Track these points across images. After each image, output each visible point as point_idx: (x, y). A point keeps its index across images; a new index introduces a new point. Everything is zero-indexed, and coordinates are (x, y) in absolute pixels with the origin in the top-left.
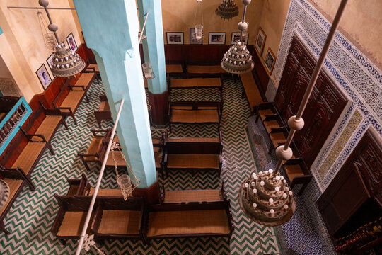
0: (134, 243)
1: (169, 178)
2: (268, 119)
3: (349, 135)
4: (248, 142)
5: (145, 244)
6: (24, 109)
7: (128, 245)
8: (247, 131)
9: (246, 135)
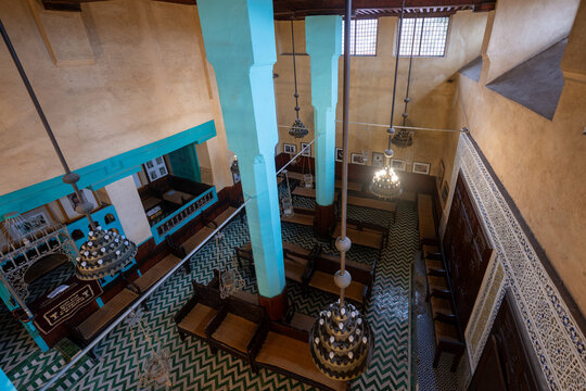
0: (244, 366)
1: (309, 299)
2: (430, 257)
3: (495, 295)
4: (410, 281)
5: (254, 372)
6: (212, 197)
7: (238, 365)
8: (412, 268)
9: (410, 272)
